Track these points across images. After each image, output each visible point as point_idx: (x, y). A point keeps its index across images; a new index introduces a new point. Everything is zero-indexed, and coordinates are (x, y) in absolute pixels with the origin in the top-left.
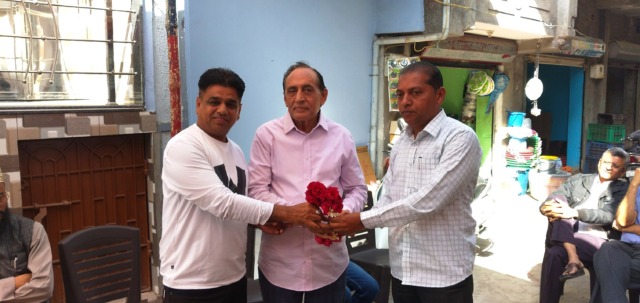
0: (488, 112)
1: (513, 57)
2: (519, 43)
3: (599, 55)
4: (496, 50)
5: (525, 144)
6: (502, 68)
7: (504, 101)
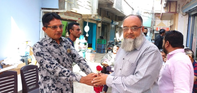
1: (81, 19)
2: (83, 15)
3: (100, 20)
4: (77, 17)
5: (84, 44)
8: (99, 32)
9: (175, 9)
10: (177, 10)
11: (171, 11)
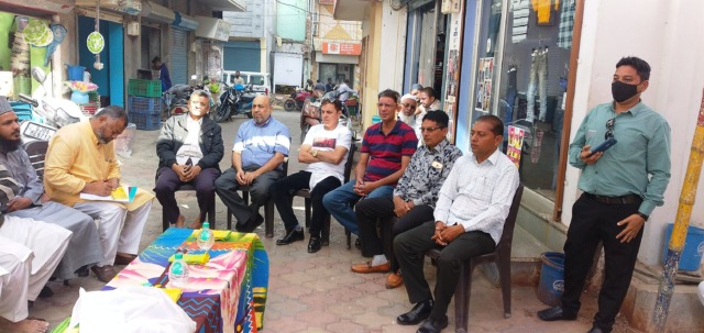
0: (45, 65)
3: (136, 14)
5: (87, 97)
6: (57, 19)
8: (134, 53)
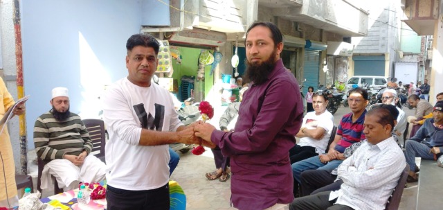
0: (211, 74)
1: (224, 43)
2: (227, 34)
4: (214, 38)
5: (231, 93)
6: (218, 49)
7: (220, 68)
9: (430, 9)
10: (435, 12)
11: (421, 15)
